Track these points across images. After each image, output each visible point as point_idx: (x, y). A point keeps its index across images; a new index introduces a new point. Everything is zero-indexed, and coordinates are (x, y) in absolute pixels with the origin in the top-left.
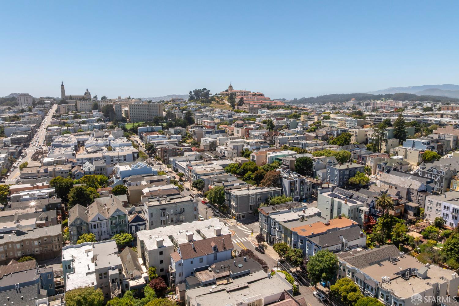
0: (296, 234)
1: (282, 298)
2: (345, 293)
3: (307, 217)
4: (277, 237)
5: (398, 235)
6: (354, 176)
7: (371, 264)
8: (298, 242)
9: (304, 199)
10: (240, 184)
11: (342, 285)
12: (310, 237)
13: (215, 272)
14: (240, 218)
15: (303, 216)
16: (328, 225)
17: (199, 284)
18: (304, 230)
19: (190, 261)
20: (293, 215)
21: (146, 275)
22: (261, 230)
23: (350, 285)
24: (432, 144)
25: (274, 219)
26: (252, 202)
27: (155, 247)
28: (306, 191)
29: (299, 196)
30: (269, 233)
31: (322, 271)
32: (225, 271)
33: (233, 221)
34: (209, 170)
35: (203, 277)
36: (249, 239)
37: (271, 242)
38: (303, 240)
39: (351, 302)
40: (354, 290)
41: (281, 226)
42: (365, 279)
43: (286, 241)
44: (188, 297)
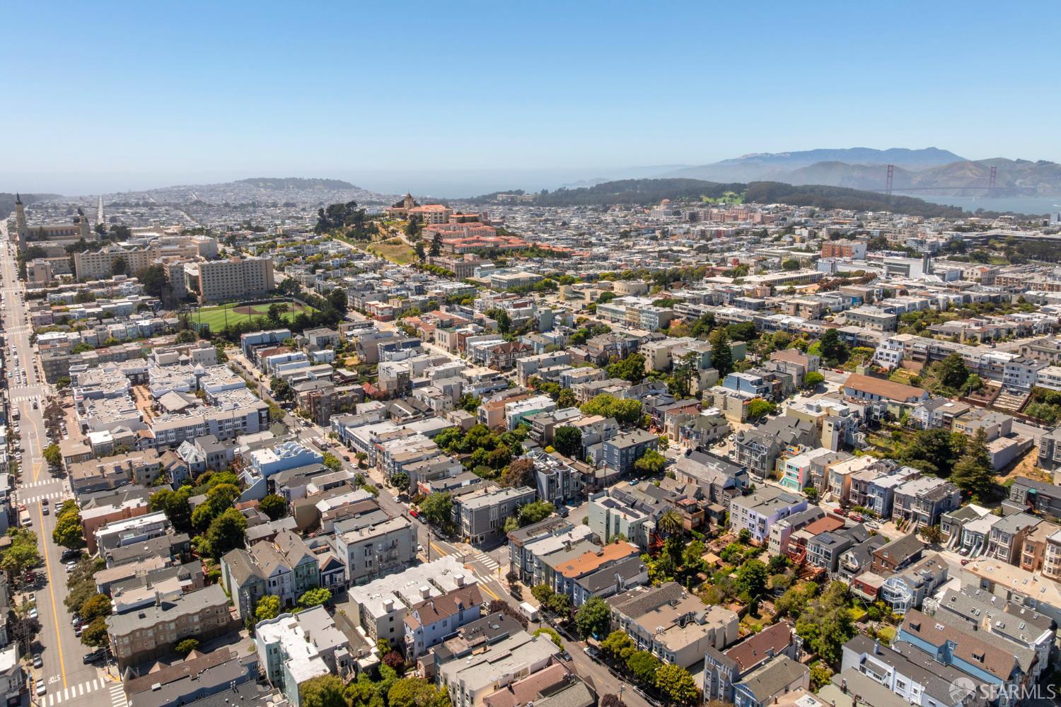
0: (560, 574)
1: (549, 663)
2: (618, 650)
3: (574, 543)
4: (535, 575)
5: (692, 560)
6: (642, 456)
7: (647, 611)
8: (562, 584)
9: (569, 500)
10: (471, 482)
11: (615, 640)
12: (578, 578)
13: (468, 639)
14: (476, 541)
15: (568, 542)
16: (600, 555)
17: (452, 657)
18: (570, 568)
19: (431, 626)
20: (556, 542)
21: (375, 650)
22: (512, 563)
23: (624, 639)
24: (765, 384)
25: (531, 551)
26: (494, 516)
27: (383, 613)
28: (571, 486)
29: (561, 497)
30: (523, 569)
31: (592, 624)
32: (478, 636)
33: (467, 548)
34: (412, 449)
35: (455, 646)
36: (495, 577)
37: (528, 581)
38: (570, 582)
39: (623, 659)
40: (628, 645)
41: (540, 562)
42: (639, 631)
43: (547, 582)
44: (445, 674)
